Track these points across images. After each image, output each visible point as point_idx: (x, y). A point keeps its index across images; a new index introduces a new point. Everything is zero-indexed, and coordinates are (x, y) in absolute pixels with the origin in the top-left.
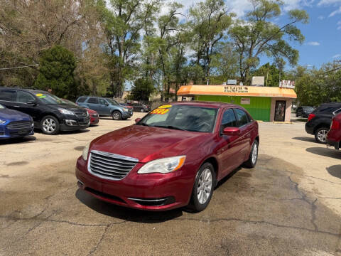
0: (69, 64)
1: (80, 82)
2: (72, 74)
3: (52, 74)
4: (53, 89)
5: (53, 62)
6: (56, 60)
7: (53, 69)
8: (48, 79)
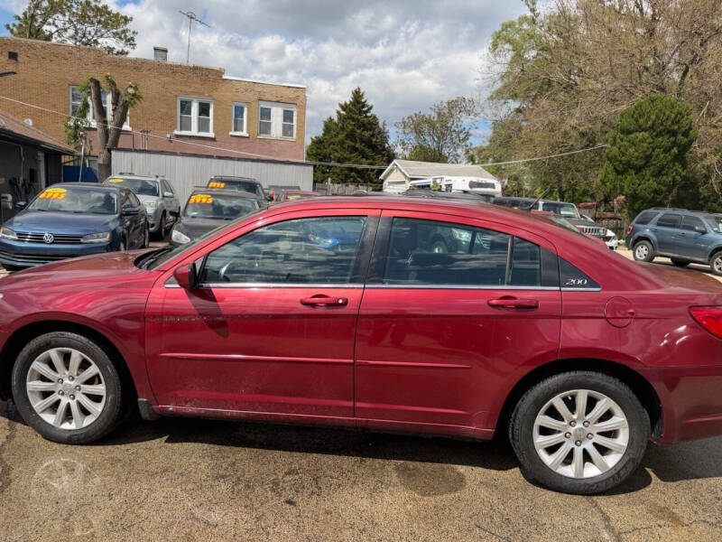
0: (674, 134)
1: (707, 177)
2: (680, 158)
3: (628, 163)
4: (626, 196)
5: (633, 136)
6: (641, 129)
7: (632, 150)
8: (618, 172)
